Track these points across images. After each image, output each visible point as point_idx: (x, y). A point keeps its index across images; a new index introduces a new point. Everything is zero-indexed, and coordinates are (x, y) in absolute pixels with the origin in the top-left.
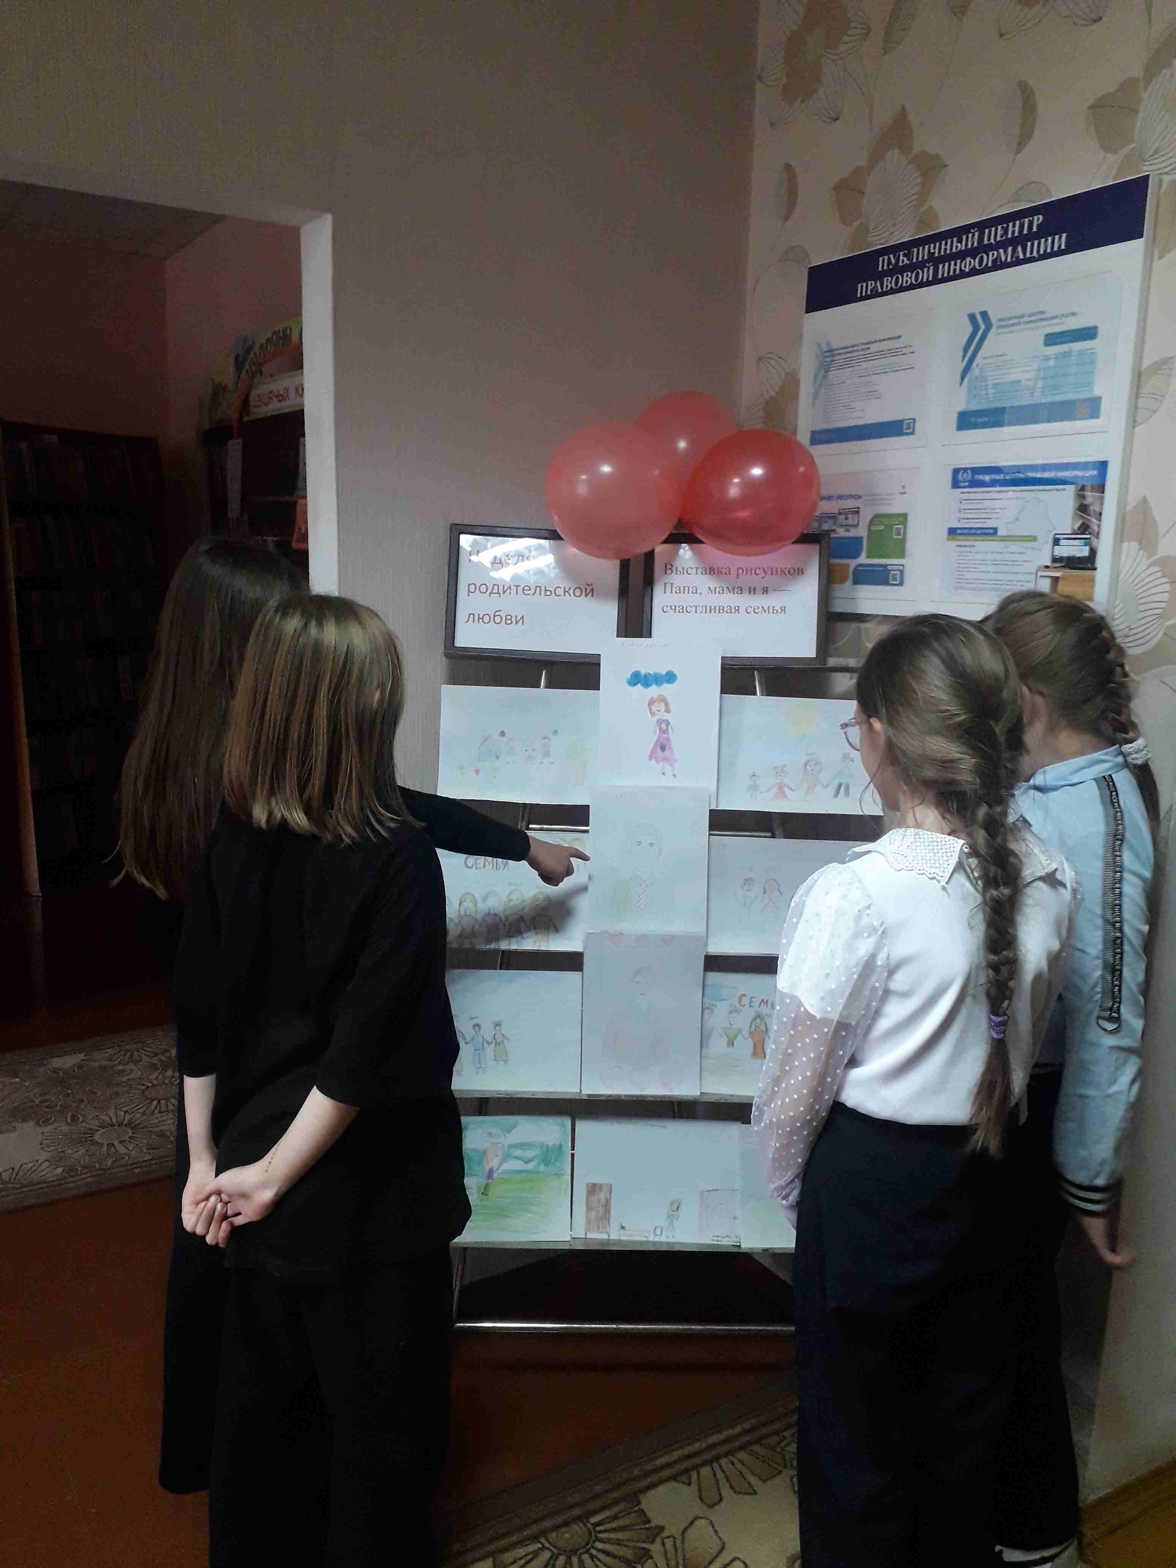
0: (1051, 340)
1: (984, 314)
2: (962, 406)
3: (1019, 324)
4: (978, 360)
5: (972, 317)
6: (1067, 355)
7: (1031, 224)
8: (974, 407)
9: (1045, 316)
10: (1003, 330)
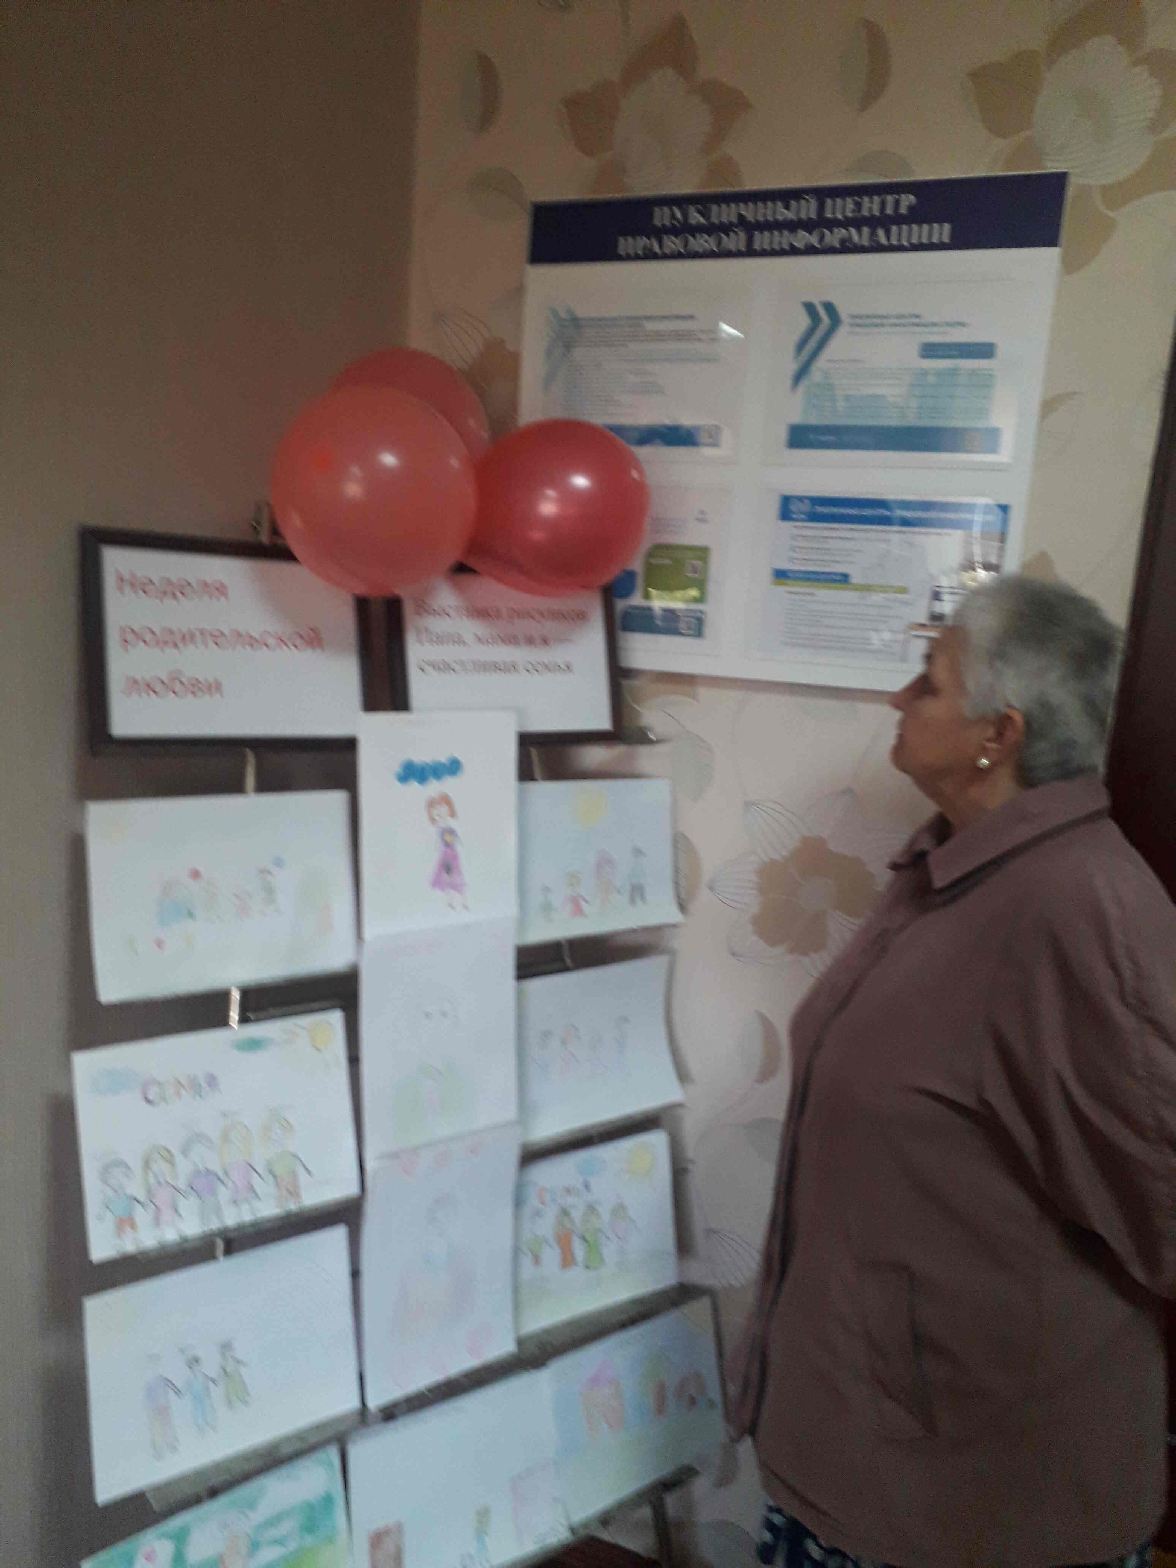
0: (930, 351)
1: (829, 307)
2: (797, 418)
3: (882, 325)
4: (821, 363)
5: (810, 308)
6: (954, 372)
7: (897, 203)
8: (814, 420)
9: (922, 321)
10: (858, 329)
